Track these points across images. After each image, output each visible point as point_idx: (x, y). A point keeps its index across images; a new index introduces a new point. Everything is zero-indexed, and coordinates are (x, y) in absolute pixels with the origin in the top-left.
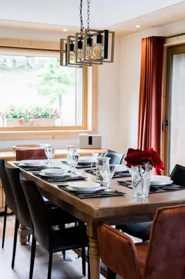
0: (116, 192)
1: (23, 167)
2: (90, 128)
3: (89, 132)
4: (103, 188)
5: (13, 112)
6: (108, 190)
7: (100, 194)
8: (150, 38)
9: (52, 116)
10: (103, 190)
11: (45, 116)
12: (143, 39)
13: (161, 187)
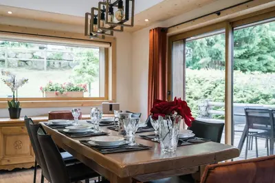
0: (141, 146)
1: (50, 126)
2: (110, 99)
3: (110, 102)
4: (127, 142)
5: (51, 87)
6: (132, 144)
7: (124, 149)
8: (156, 29)
9: (81, 90)
10: (127, 144)
11: (76, 90)
12: (151, 30)
13: (185, 140)
